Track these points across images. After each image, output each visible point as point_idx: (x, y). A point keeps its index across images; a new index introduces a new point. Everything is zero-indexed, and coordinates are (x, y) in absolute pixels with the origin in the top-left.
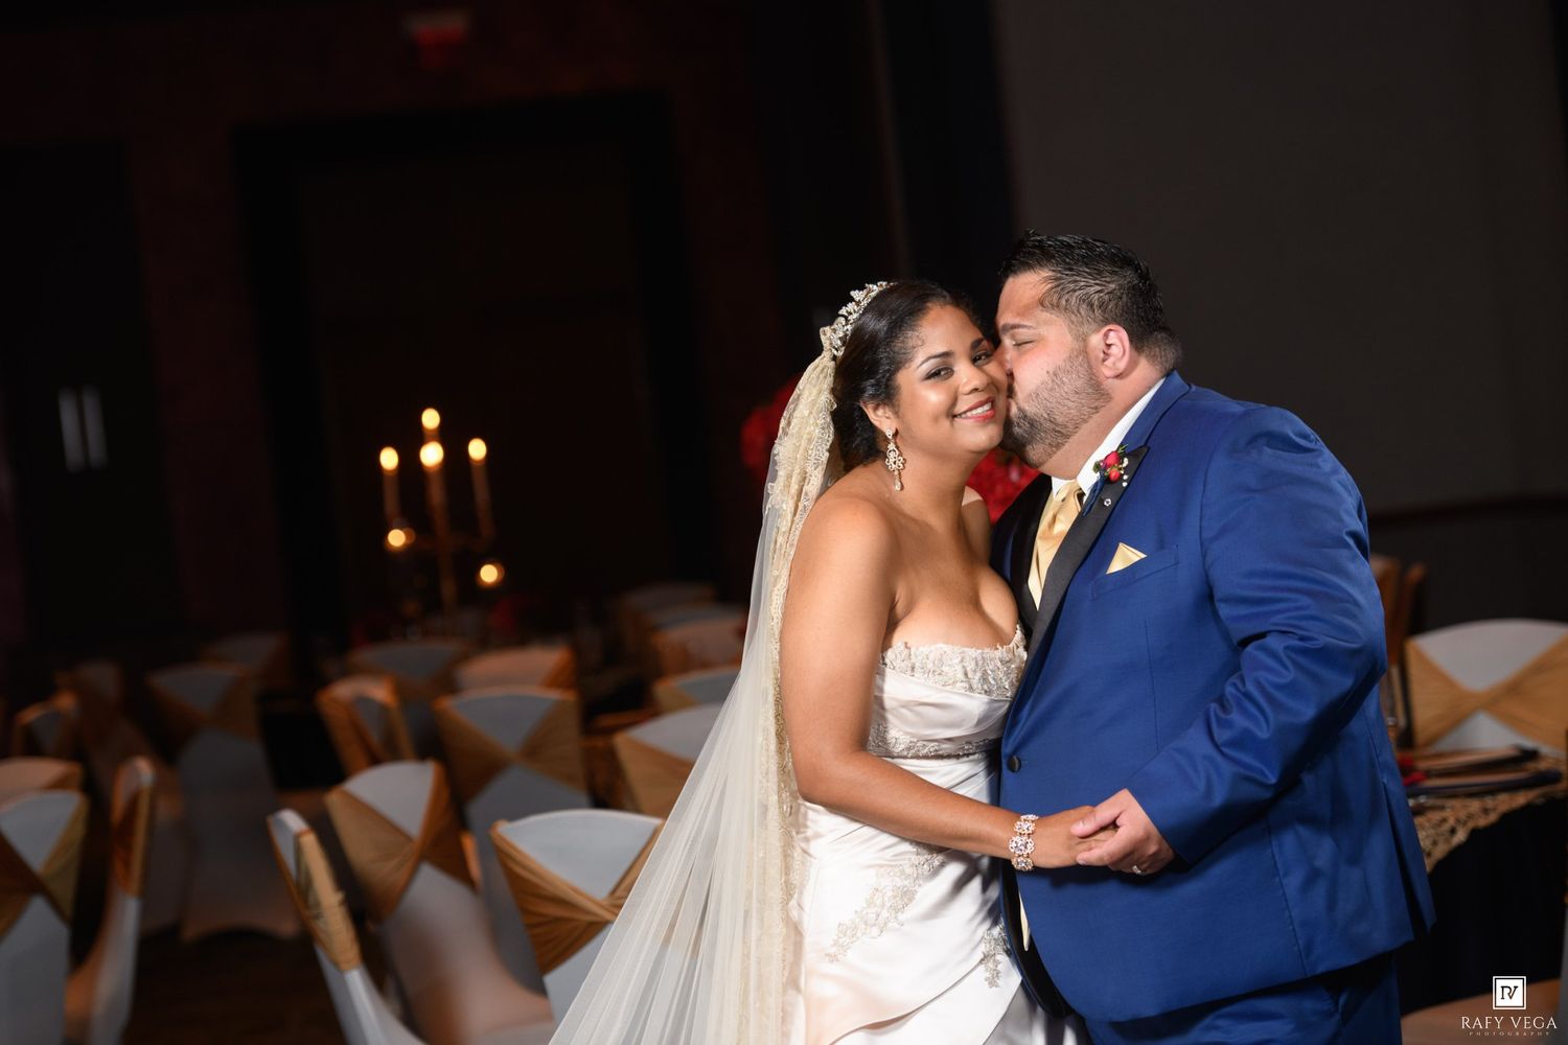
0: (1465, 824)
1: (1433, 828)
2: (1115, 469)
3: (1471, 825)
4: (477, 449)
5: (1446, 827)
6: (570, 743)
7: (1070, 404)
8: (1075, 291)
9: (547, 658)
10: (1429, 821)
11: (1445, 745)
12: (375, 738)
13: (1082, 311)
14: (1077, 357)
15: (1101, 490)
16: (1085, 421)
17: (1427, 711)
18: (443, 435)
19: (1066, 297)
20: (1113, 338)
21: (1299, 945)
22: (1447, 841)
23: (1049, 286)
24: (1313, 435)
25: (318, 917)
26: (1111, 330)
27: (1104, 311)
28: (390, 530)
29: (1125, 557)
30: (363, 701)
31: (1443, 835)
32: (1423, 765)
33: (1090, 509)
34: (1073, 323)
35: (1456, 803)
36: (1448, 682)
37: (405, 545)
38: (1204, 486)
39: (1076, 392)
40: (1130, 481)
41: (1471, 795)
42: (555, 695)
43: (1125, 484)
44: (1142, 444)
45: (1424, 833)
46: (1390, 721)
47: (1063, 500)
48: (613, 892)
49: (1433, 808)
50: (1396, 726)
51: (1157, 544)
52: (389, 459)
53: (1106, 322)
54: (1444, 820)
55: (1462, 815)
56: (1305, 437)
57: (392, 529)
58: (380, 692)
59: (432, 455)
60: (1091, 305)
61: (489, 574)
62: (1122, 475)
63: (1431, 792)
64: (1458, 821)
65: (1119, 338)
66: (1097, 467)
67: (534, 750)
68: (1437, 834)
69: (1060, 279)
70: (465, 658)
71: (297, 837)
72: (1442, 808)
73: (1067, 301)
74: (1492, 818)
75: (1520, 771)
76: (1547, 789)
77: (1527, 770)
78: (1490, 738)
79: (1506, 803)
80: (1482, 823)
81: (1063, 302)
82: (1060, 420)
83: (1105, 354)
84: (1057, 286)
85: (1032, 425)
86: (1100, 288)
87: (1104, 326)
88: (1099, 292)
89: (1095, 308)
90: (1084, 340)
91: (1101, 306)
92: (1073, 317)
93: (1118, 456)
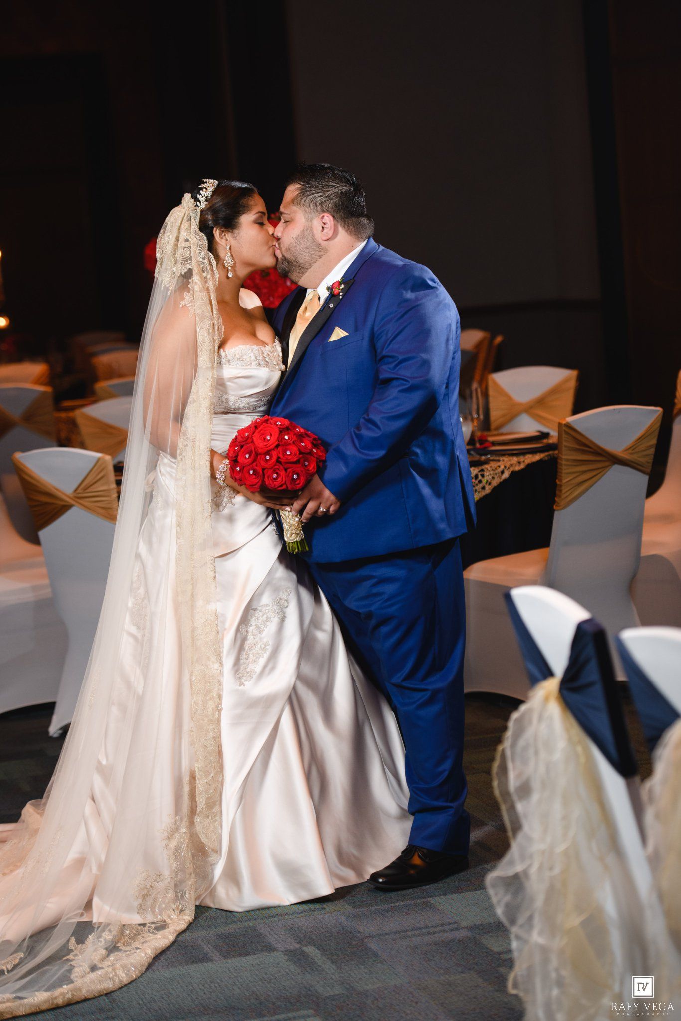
0: (509, 468)
1: (493, 470)
2: (336, 289)
3: (511, 469)
5: (500, 470)
7: (305, 254)
8: (309, 196)
10: (491, 467)
11: (504, 429)
13: (311, 206)
14: (306, 230)
15: (329, 300)
16: (314, 262)
17: (496, 412)
19: (305, 199)
20: (326, 220)
22: (499, 477)
23: (297, 193)
24: (437, 280)
26: (323, 216)
27: (322, 206)
29: (338, 334)
31: (497, 474)
32: (491, 439)
33: (323, 309)
34: (306, 212)
35: (506, 459)
36: (509, 398)
38: (379, 301)
39: (307, 248)
40: (343, 296)
41: (513, 455)
42: (42, 388)
43: (341, 297)
44: (352, 278)
45: (488, 473)
47: (311, 299)
48: (76, 490)
49: (493, 460)
51: (354, 329)
53: (323, 211)
54: (498, 466)
55: (508, 464)
56: (433, 280)
60: (315, 204)
62: (340, 292)
63: (493, 453)
64: (505, 467)
65: (328, 219)
66: (328, 289)
67: (29, 417)
68: (495, 474)
69: (303, 189)
72: (499, 461)
74: (522, 466)
75: (539, 443)
76: (551, 452)
77: (542, 443)
78: (527, 426)
79: (530, 459)
80: (517, 468)
81: (303, 201)
82: (301, 261)
83: (323, 228)
84: (301, 193)
85: (288, 263)
86: (321, 194)
87: (321, 214)
88: (321, 196)
89: (318, 204)
90: (311, 221)
91: (321, 204)
92: (306, 209)
93: (339, 283)
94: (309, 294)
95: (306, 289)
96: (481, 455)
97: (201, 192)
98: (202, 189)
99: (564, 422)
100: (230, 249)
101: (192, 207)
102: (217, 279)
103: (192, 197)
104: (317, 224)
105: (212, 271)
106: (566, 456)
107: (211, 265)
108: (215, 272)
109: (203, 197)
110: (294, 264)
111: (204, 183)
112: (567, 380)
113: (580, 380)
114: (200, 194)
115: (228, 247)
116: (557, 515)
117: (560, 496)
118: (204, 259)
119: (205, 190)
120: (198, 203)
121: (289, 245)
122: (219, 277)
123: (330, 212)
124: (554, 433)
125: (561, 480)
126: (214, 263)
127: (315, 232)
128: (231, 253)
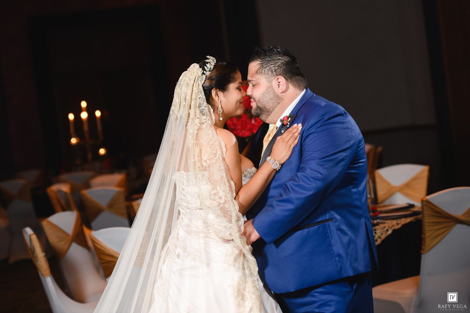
0: (391, 228)
1: (382, 229)
2: (286, 121)
3: (393, 228)
4: (98, 113)
5: (386, 229)
6: (122, 204)
7: (270, 103)
8: (267, 67)
9: (118, 177)
10: (380, 228)
11: (386, 203)
12: (63, 202)
13: (269, 73)
14: (269, 88)
15: (282, 128)
16: (276, 107)
17: (381, 192)
18: (88, 109)
19: (264, 69)
20: (280, 80)
21: (338, 268)
22: (386, 233)
23: (258, 66)
25: (37, 260)
26: (278, 78)
27: (276, 72)
28: (71, 139)
30: (60, 191)
31: (384, 231)
32: (379, 209)
33: (278, 133)
34: (267, 78)
35: (389, 222)
36: (388, 183)
37: (76, 142)
39: (271, 99)
41: (393, 219)
42: (117, 189)
43: (288, 126)
44: (295, 114)
45: (379, 231)
46: (369, 196)
47: (272, 130)
49: (382, 223)
50: (371, 198)
52: (71, 117)
53: (277, 75)
54: (385, 227)
55: (390, 225)
57: (72, 138)
58: (65, 188)
59: (84, 115)
61: (102, 151)
62: (288, 123)
63: (381, 218)
64: (389, 227)
65: (282, 79)
66: (281, 121)
67: (111, 206)
68: (383, 232)
69: (262, 64)
70: (93, 177)
71: (30, 236)
72: (384, 223)
73: (264, 71)
74: (400, 226)
75: (409, 211)
76: (416, 217)
77: (410, 211)
78: (400, 200)
79: (404, 221)
80: (397, 227)
81: (263, 71)
82: (268, 108)
83: (278, 85)
84: (261, 66)
85: (261, 110)
86: (274, 65)
87: (276, 77)
88: (274, 66)
89: (273, 71)
90: (271, 82)
91: (275, 71)
92: (267, 76)
93: (288, 117)
94: (271, 127)
95: (269, 124)
96: (374, 220)
97: (207, 65)
98: (207, 63)
99: (425, 199)
100: (221, 102)
101: (200, 73)
102: (214, 119)
103: (200, 67)
104: (275, 83)
105: (211, 114)
106: (427, 220)
107: (209, 111)
108: (212, 115)
109: (208, 68)
110: (264, 110)
111: (208, 59)
112: (422, 172)
113: (431, 172)
114: (206, 66)
115: (219, 102)
116: (423, 256)
117: (424, 245)
118: (205, 107)
119: (209, 64)
120: (205, 72)
121: (259, 98)
122: (215, 118)
123: (282, 75)
124: (418, 204)
125: (424, 235)
126: (212, 110)
127: (274, 89)
128: (221, 105)
